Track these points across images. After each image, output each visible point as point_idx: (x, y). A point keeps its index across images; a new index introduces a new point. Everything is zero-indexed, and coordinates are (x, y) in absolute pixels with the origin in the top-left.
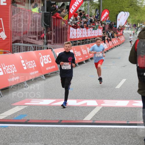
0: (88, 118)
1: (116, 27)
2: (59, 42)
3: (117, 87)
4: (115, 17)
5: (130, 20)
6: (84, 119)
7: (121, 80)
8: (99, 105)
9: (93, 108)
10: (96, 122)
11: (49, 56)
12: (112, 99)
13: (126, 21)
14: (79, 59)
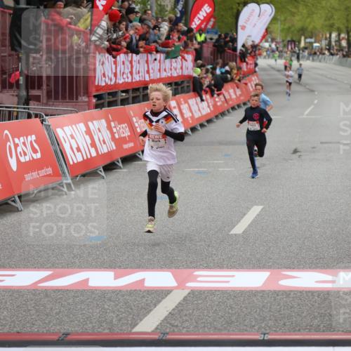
0: (147, 325)
1: (235, 49)
2: (64, 98)
3: (233, 232)
4: (231, 20)
5: (277, 27)
6: (135, 330)
7: (248, 209)
8: (181, 285)
9: (163, 293)
10: (169, 337)
11: (34, 137)
12: (220, 267)
13: (264, 31)
14: (126, 146)
